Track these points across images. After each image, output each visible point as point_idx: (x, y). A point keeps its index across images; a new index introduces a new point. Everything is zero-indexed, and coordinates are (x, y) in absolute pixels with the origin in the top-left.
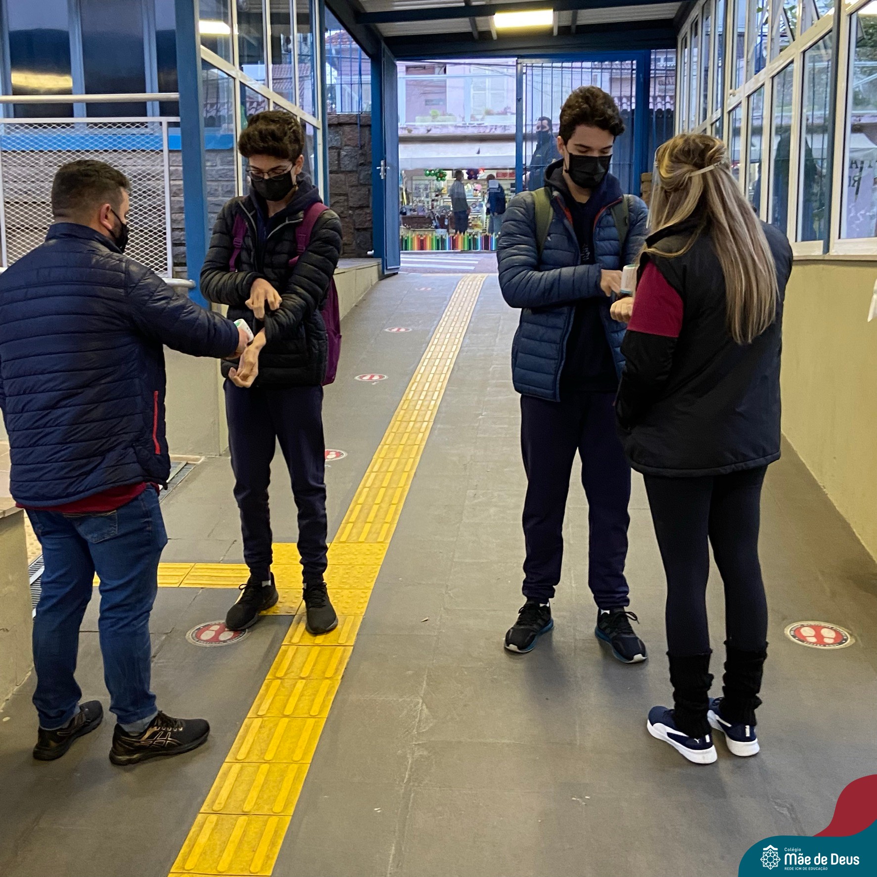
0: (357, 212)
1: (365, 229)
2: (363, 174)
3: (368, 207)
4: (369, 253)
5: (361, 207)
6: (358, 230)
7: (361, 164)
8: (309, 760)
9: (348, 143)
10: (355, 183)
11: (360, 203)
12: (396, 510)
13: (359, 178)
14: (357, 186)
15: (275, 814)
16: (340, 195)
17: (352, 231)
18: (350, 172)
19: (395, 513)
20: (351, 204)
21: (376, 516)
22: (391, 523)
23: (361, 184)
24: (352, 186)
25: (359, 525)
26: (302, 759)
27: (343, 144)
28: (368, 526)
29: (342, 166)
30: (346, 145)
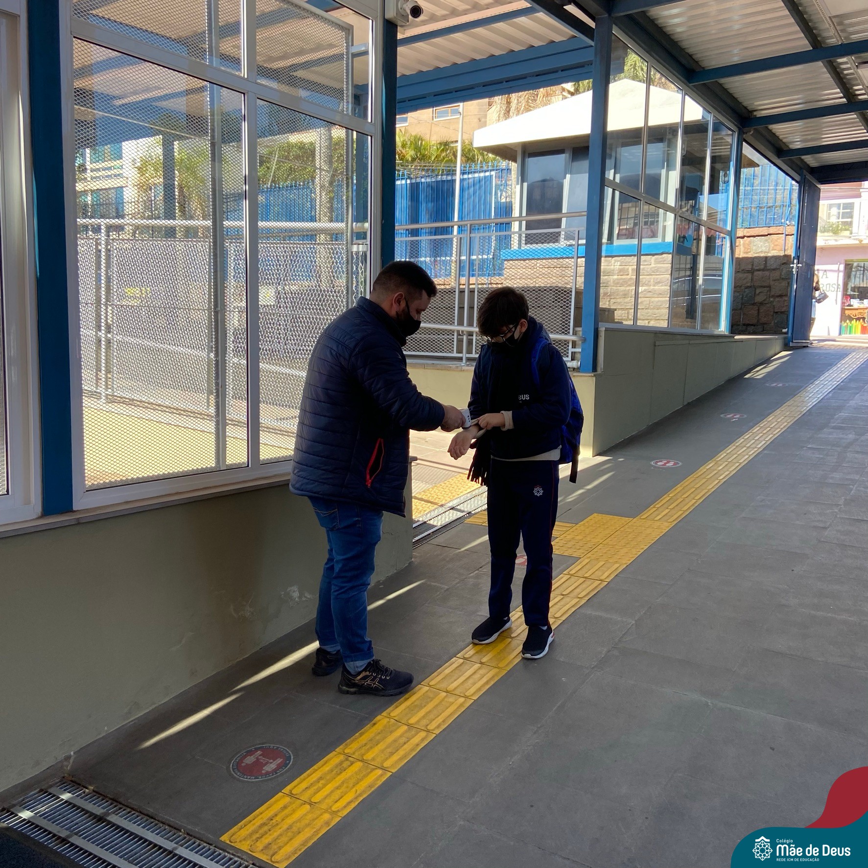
0: (777, 299)
1: (782, 313)
2: (784, 271)
3: (786, 295)
4: (784, 330)
5: (781, 296)
6: (777, 312)
7: (783, 264)
9: (775, 248)
10: (778, 278)
11: (780, 293)
12: (695, 503)
13: (781, 274)
14: (778, 280)
16: (764, 287)
17: (772, 313)
18: (774, 269)
19: (693, 505)
20: (772, 293)
21: (677, 505)
22: (685, 511)
23: (783, 279)
24: (775, 280)
25: (660, 510)
27: (771, 248)
28: (667, 511)
29: (768, 265)
30: (773, 250)
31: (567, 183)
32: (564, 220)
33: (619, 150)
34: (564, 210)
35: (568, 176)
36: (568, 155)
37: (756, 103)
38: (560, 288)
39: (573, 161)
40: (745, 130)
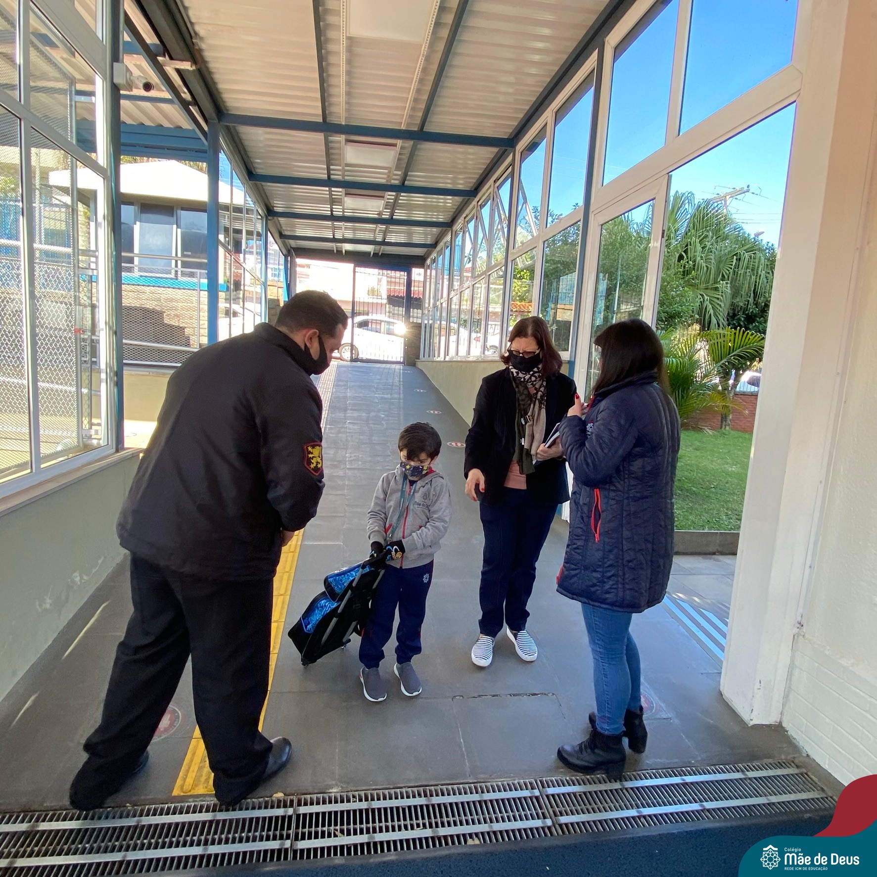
8: (293, 570)
15: (281, 595)
26: (290, 570)
31: (137, 228)
32: (136, 260)
33: (179, 211)
34: (136, 250)
35: (138, 223)
36: (137, 207)
37: (275, 202)
38: (156, 310)
39: (142, 212)
40: (270, 218)
